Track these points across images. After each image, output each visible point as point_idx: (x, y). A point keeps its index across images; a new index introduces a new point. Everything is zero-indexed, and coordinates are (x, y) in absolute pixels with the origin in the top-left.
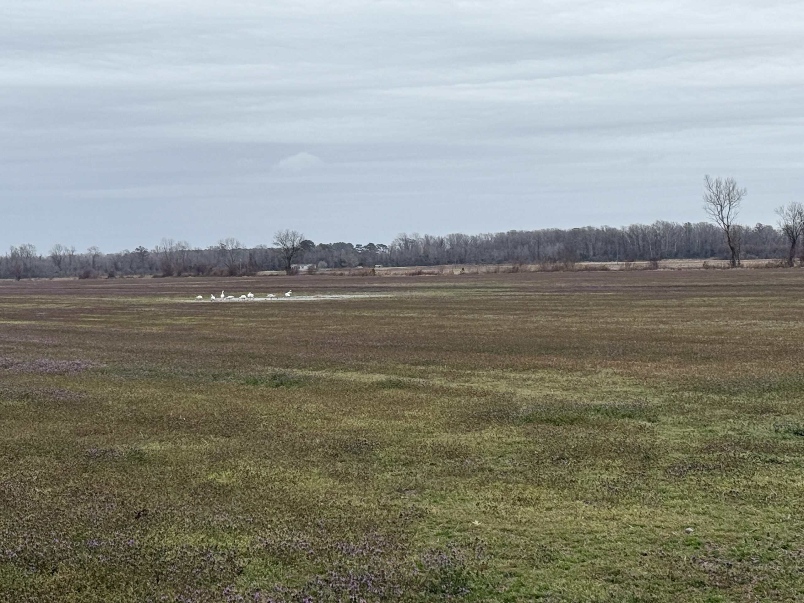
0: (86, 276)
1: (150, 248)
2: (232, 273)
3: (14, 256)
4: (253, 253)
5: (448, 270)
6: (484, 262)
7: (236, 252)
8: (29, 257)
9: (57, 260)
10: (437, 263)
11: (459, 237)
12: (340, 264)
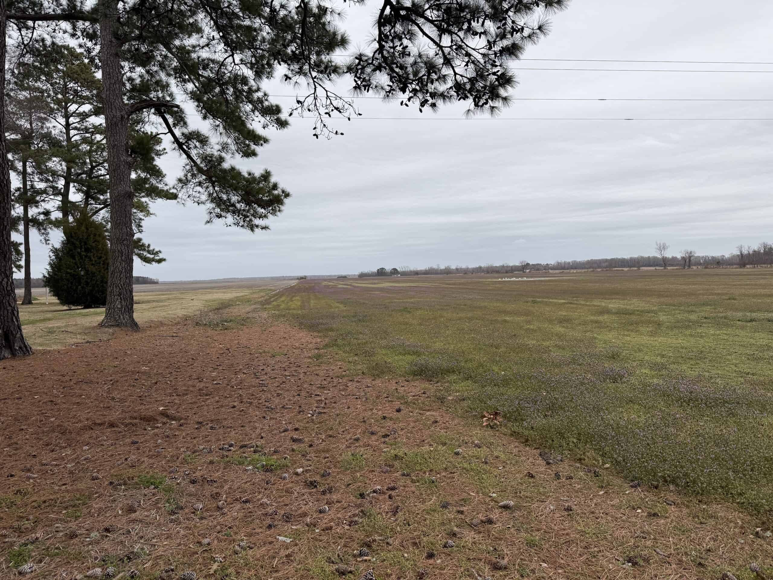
0: (466, 273)
1: (483, 266)
2: (507, 272)
3: (446, 268)
4: (512, 267)
5: (572, 271)
6: (583, 268)
7: (507, 267)
8: (450, 269)
9: (457, 269)
10: (568, 269)
11: (575, 261)
12: (538, 270)
